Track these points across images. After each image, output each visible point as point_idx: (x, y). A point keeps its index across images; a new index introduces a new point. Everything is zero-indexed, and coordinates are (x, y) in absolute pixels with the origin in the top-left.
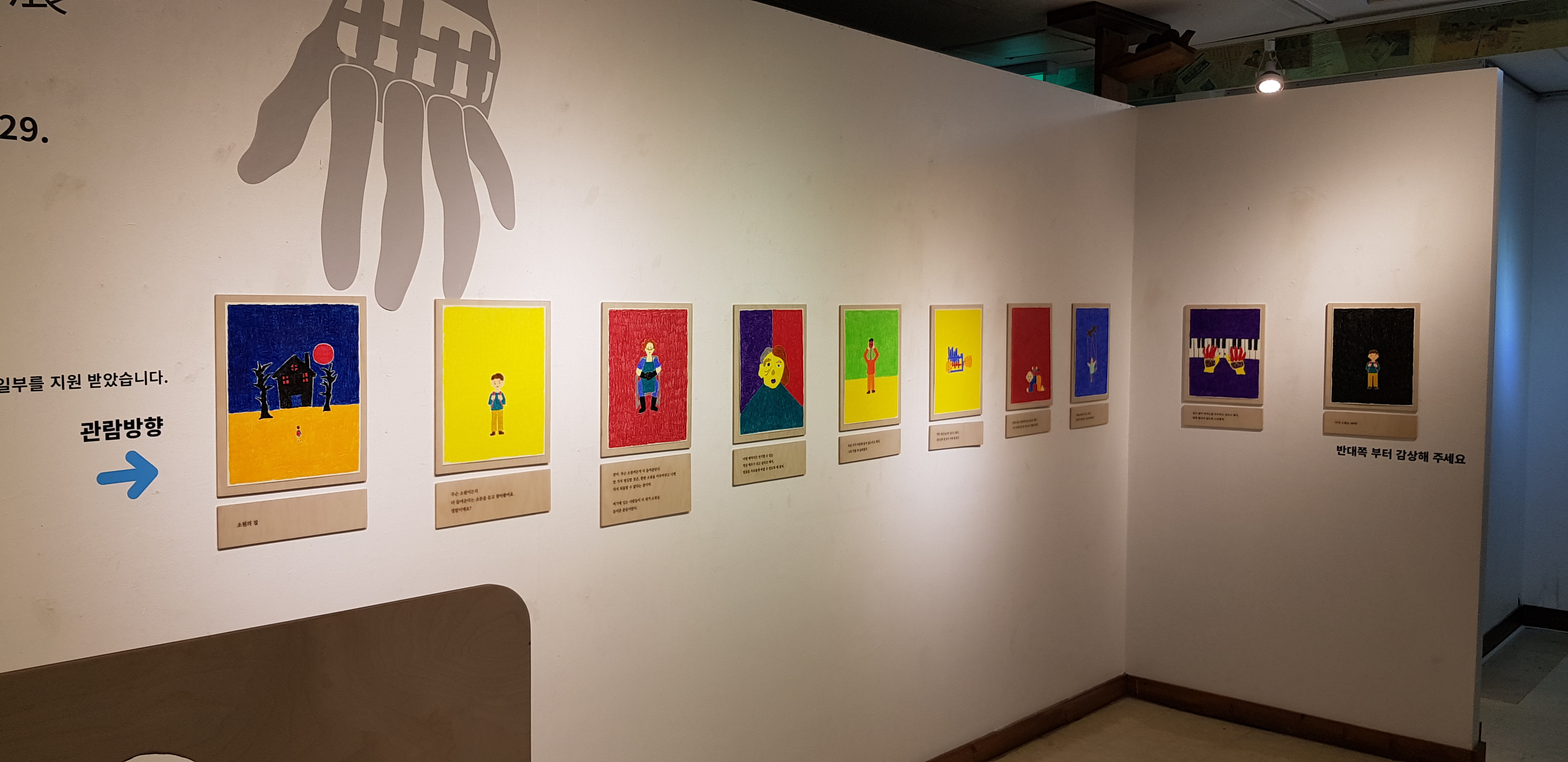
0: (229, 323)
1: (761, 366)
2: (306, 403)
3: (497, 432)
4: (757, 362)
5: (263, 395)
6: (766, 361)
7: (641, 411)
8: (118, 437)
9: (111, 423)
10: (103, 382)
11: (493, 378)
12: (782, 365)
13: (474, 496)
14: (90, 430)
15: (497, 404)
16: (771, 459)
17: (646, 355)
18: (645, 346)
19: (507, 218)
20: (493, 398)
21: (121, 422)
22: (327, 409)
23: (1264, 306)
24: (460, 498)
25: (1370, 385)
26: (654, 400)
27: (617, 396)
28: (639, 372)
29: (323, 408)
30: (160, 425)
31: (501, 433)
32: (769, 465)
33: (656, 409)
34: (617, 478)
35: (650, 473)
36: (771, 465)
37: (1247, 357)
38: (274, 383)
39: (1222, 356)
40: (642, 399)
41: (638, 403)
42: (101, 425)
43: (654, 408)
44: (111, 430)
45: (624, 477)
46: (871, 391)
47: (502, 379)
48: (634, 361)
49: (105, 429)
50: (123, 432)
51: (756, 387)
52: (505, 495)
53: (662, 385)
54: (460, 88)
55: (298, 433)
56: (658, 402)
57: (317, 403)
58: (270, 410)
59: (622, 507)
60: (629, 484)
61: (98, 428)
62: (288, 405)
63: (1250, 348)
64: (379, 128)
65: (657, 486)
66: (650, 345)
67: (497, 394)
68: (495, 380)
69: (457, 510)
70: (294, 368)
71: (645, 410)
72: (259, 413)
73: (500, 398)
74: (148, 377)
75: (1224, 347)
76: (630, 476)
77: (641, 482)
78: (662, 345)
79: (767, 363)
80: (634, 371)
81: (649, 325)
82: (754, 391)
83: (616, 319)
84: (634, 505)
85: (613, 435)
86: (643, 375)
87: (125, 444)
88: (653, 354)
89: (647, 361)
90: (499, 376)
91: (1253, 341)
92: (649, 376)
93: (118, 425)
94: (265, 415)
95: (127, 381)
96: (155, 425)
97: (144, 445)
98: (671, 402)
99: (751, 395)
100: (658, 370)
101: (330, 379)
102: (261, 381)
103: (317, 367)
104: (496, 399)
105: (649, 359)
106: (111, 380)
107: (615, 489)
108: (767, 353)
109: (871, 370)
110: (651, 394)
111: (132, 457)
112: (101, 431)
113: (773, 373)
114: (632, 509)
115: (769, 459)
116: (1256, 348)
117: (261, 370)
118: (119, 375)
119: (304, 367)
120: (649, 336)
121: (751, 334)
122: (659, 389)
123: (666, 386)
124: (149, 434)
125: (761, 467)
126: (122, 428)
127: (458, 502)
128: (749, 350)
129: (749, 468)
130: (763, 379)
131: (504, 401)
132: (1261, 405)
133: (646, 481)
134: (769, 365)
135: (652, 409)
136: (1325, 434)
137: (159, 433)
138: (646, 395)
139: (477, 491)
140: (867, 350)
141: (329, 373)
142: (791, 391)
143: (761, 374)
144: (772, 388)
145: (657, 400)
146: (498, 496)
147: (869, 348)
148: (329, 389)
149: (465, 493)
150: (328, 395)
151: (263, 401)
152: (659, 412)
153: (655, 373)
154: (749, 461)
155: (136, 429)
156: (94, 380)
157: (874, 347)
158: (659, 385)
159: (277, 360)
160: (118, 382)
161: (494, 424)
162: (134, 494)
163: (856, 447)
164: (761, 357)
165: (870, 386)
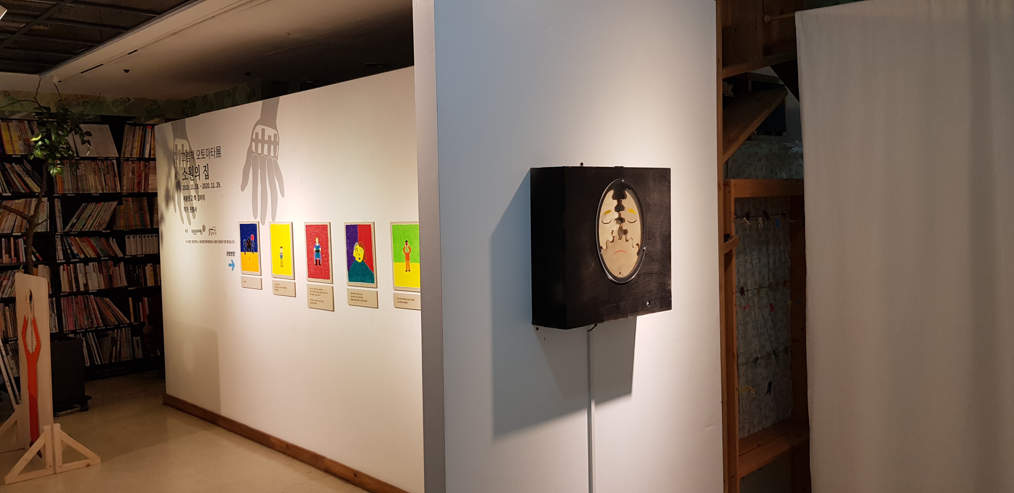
0: (240, 229)
1: (354, 251)
3: (282, 266)
4: (353, 249)
5: (245, 248)
6: (356, 248)
11: (281, 248)
12: (363, 251)
15: (282, 256)
16: (362, 296)
17: (316, 243)
18: (315, 239)
19: (283, 193)
22: (253, 253)
24: (277, 286)
28: (315, 249)
34: (311, 290)
35: (320, 291)
36: (362, 299)
40: (316, 260)
41: (315, 262)
43: (320, 265)
46: (408, 271)
48: (313, 245)
50: (231, 254)
51: (352, 261)
52: (286, 288)
54: (272, 153)
57: (252, 251)
58: (246, 252)
59: (314, 302)
60: (315, 293)
62: (249, 251)
65: (322, 297)
66: (317, 239)
67: (281, 253)
69: (276, 289)
70: (249, 241)
71: (317, 265)
72: (244, 253)
74: (233, 242)
76: (315, 290)
78: (320, 239)
80: (313, 249)
81: (315, 231)
83: (307, 228)
84: (317, 302)
85: (309, 273)
86: (316, 251)
88: (318, 242)
89: (317, 245)
92: (318, 251)
95: (230, 242)
96: (234, 253)
99: (351, 264)
100: (320, 249)
101: (254, 245)
102: (245, 244)
103: (251, 241)
107: (311, 294)
108: (356, 245)
109: (407, 258)
110: (319, 259)
111: (232, 261)
112: (228, 254)
113: (359, 255)
117: (244, 241)
121: (349, 236)
122: (321, 257)
123: (323, 256)
124: (233, 256)
125: (358, 299)
129: (352, 298)
130: (355, 257)
133: (320, 294)
134: (357, 251)
139: (280, 284)
140: (405, 247)
141: (254, 243)
142: (367, 265)
143: (354, 255)
144: (361, 262)
145: (321, 261)
148: (254, 247)
150: (253, 249)
152: (321, 266)
154: (353, 295)
156: (227, 242)
157: (408, 246)
158: (321, 255)
159: (247, 239)
161: (281, 263)
162: (232, 269)
163: (402, 300)
164: (354, 247)
165: (407, 268)
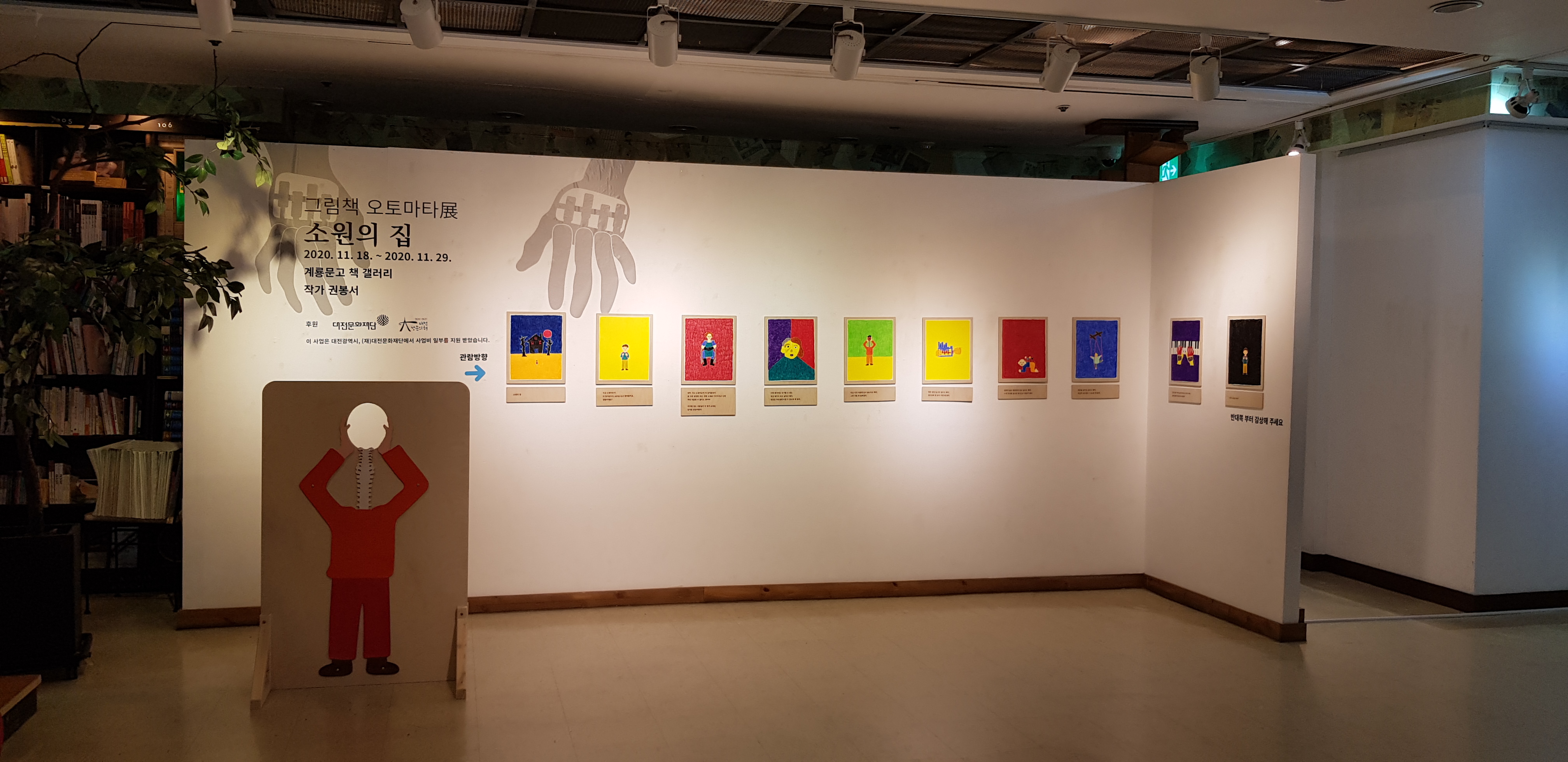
0: (512, 322)
1: (783, 347)
2: (540, 352)
3: (625, 369)
5: (524, 348)
6: (787, 345)
7: (704, 365)
8: (472, 360)
9: (470, 355)
10: (467, 341)
11: (623, 346)
12: (798, 347)
13: (614, 395)
14: (463, 357)
15: (625, 357)
16: (791, 395)
17: (707, 339)
18: (706, 335)
19: (632, 280)
20: (623, 355)
21: (473, 355)
22: (548, 354)
23: (1202, 318)
24: (607, 395)
25: (1244, 372)
26: (712, 361)
27: (689, 358)
28: (703, 347)
29: (547, 354)
30: (486, 357)
31: (627, 369)
32: (789, 398)
33: (713, 365)
34: (689, 395)
35: (710, 394)
36: (791, 398)
37: (1194, 354)
38: (528, 344)
39: (1184, 354)
40: (705, 360)
41: (702, 361)
42: (466, 355)
43: (712, 363)
44: (470, 357)
45: (694, 395)
46: (869, 364)
47: (627, 346)
48: (700, 342)
49: (468, 357)
50: (474, 358)
51: (779, 358)
52: (629, 396)
53: (717, 354)
54: (610, 227)
55: (537, 363)
56: (714, 362)
57: (545, 352)
58: (527, 353)
59: (693, 408)
60: (697, 398)
61: (465, 356)
62: (533, 352)
63: (1196, 348)
64: (573, 247)
65: (713, 401)
66: (709, 335)
67: (625, 353)
68: (624, 347)
69: (606, 400)
70: (536, 339)
71: (706, 364)
72: (522, 354)
73: (626, 355)
74: (483, 340)
75: (1185, 347)
76: (698, 395)
77: (705, 398)
78: (717, 335)
79: (787, 346)
80: (700, 347)
81: (709, 325)
82: (778, 360)
83: (689, 323)
84: (700, 408)
85: (687, 375)
86: (705, 349)
87: (474, 362)
88: (712, 339)
89: (708, 342)
90: (626, 346)
91: (1197, 342)
92: (709, 349)
93: (472, 356)
94: (524, 355)
95: (475, 341)
96: (485, 357)
97: (481, 363)
98: (722, 362)
99: (775, 361)
100: (715, 347)
101: (550, 343)
102: (523, 343)
103: (545, 339)
104: (625, 356)
105: (709, 341)
106: (470, 340)
107: (689, 400)
108: (787, 341)
109: (870, 351)
110: (711, 358)
111: (476, 367)
112: (467, 358)
113: (792, 351)
114: (699, 410)
115: (789, 394)
116: (1198, 348)
117: (523, 339)
118: (473, 339)
119: (540, 338)
120: (709, 330)
121: (776, 331)
122: (715, 355)
123: (719, 354)
124: (483, 359)
125: (783, 398)
126: (473, 357)
127: (606, 396)
128: (775, 339)
129: (774, 398)
130: (784, 354)
131: (628, 356)
132: (1200, 387)
133: (707, 398)
134: (788, 347)
135: (711, 364)
136: (1227, 406)
137: (486, 359)
138: (707, 358)
139: (615, 393)
140: (866, 342)
141: (550, 341)
142: (805, 361)
143: (782, 351)
144: (793, 358)
145: (714, 361)
146: (625, 396)
147: (867, 341)
148: (549, 347)
149: (610, 393)
150: (549, 349)
151: (524, 350)
152: (715, 366)
153: (713, 348)
154: (774, 395)
155: (478, 357)
156: (464, 340)
157: (871, 340)
158: (715, 353)
159: (529, 336)
160: (472, 341)
161: (623, 365)
162: (477, 380)
163: (858, 394)
164: (783, 343)
165: (868, 362)
